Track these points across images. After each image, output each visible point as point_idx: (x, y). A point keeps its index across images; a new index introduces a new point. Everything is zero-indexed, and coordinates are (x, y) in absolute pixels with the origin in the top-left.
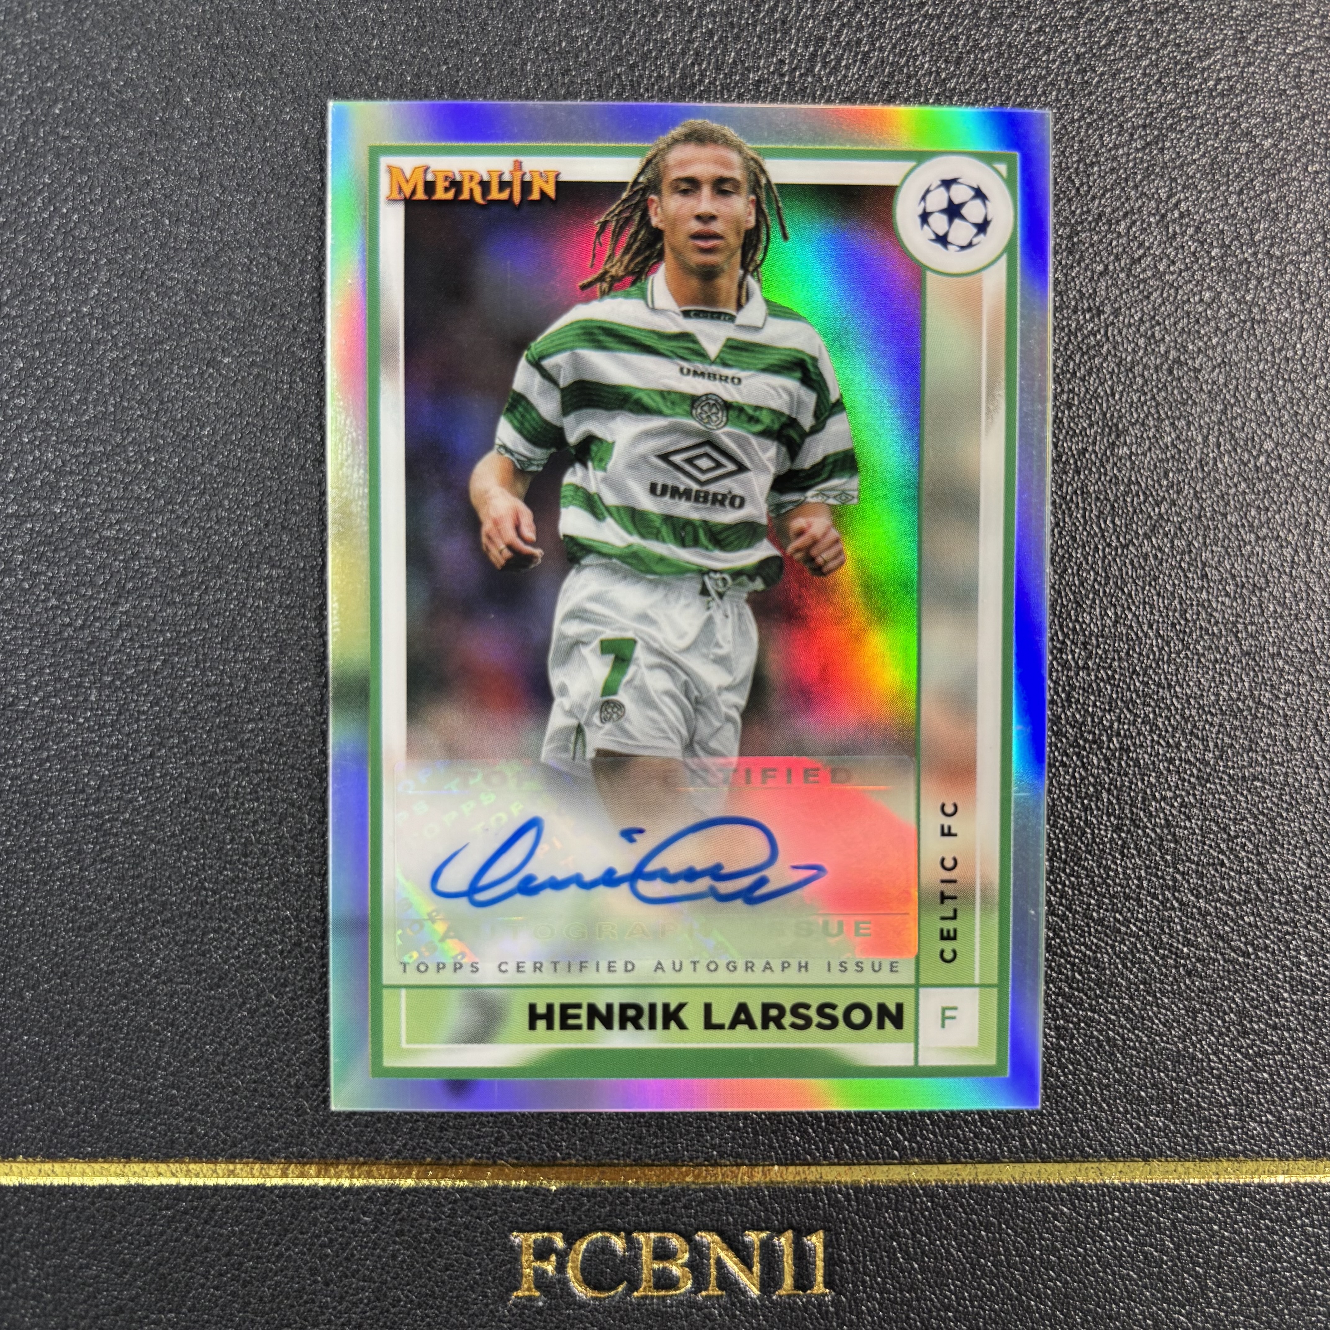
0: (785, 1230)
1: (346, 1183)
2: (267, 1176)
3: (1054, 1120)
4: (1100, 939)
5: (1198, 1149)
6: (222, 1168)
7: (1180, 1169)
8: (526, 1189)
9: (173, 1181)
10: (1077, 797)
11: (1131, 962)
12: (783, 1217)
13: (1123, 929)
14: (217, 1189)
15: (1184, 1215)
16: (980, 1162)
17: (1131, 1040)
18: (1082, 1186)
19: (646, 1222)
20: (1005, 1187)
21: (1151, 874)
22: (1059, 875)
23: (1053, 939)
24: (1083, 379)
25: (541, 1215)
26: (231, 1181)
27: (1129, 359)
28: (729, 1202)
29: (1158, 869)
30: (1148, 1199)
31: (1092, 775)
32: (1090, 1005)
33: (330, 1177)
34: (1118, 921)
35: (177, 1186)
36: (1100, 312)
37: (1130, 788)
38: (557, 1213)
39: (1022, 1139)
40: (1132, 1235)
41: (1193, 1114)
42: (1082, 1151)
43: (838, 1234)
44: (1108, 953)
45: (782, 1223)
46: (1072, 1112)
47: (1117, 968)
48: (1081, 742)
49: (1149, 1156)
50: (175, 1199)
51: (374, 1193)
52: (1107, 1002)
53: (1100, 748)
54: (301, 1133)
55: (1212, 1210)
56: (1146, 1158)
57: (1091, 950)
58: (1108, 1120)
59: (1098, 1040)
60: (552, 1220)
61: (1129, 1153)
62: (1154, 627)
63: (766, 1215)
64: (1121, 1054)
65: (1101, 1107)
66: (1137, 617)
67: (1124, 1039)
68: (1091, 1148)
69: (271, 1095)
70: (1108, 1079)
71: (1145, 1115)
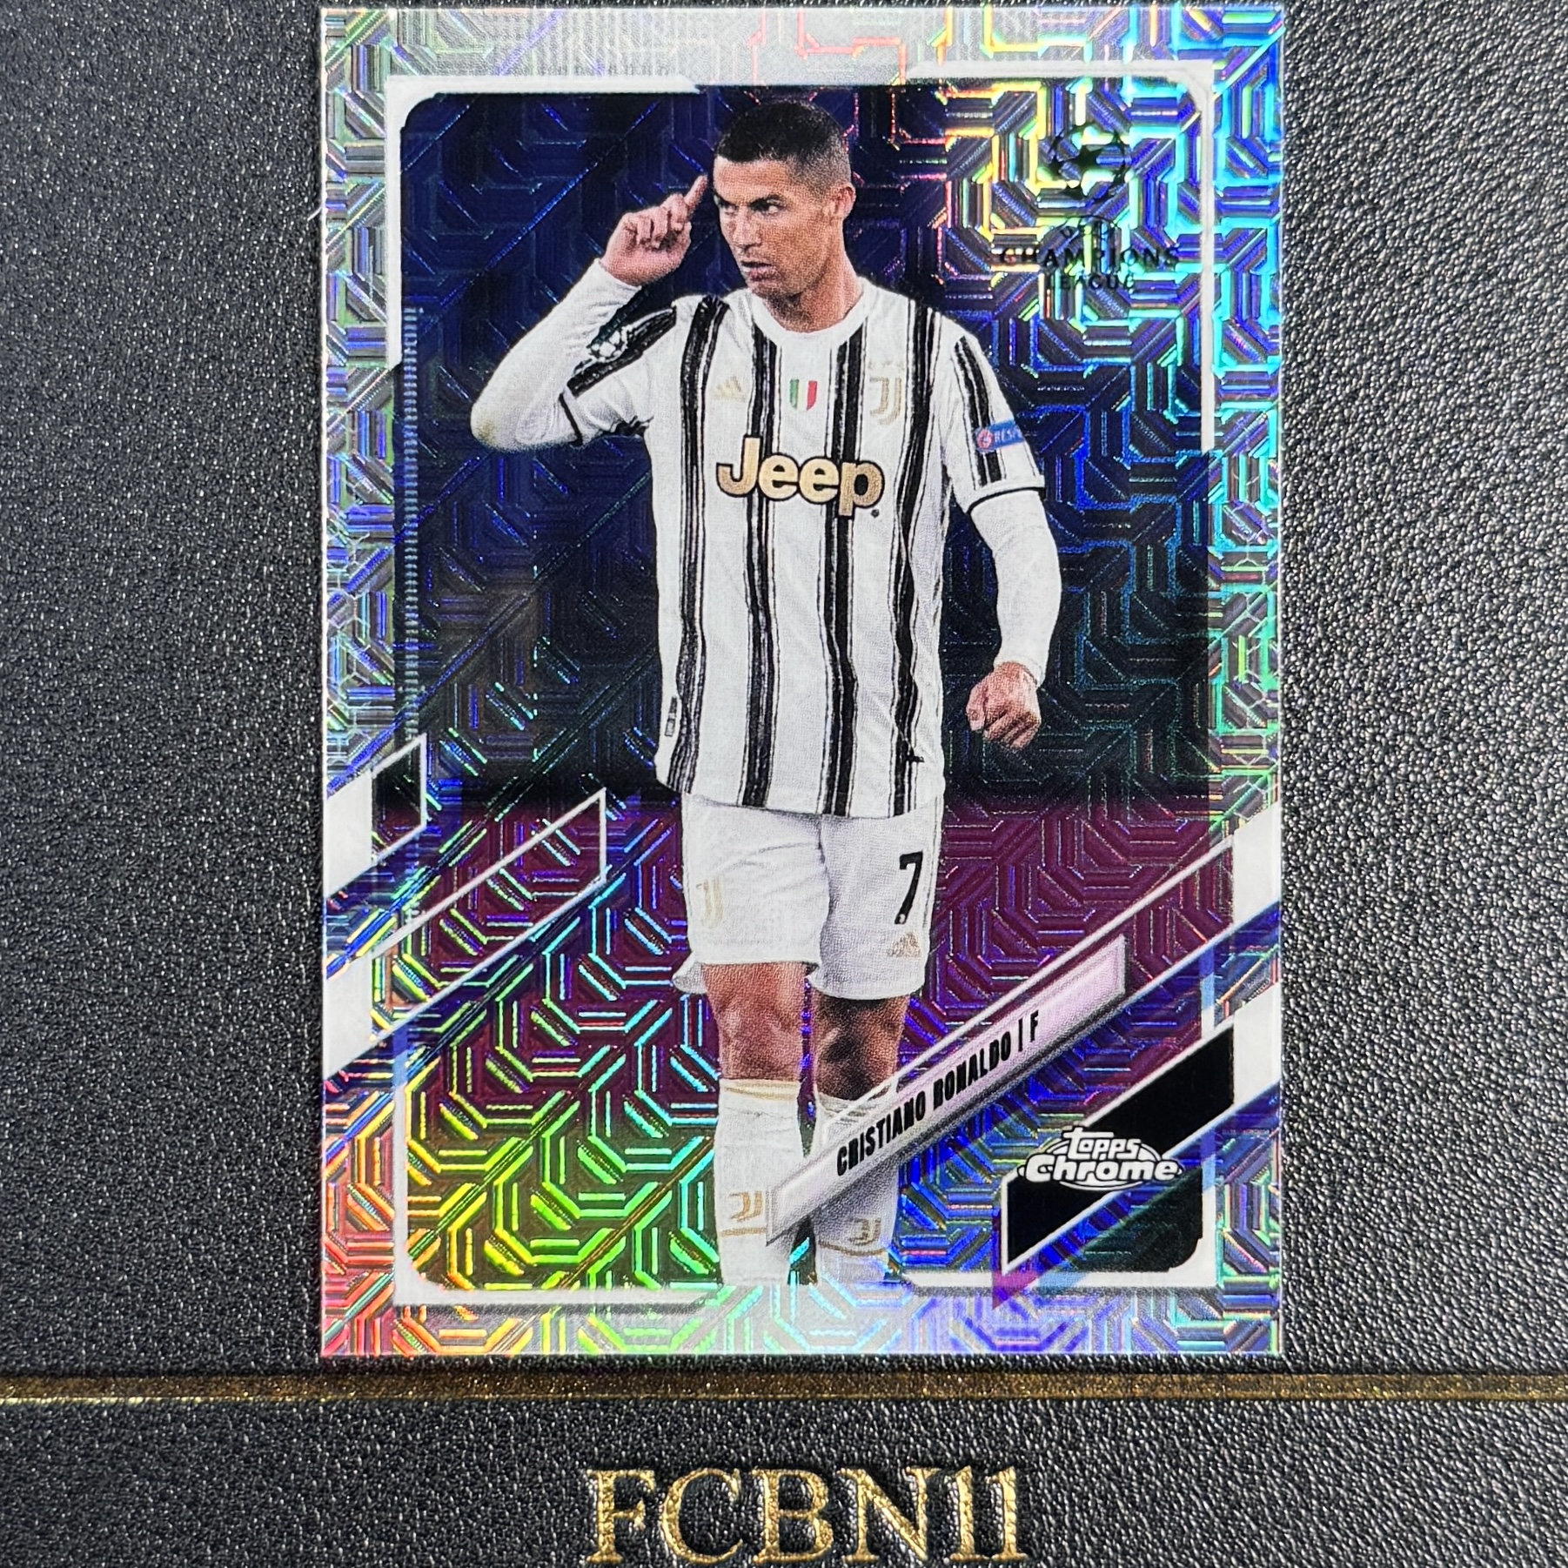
0: (962, 1466)
3: (1332, 1311)
4: (1388, 1060)
10: (1354, 864)
11: (1432, 1091)
12: (957, 1446)
13: (1420, 1048)
15: (1520, 1451)
17: (1438, 1204)
18: (1374, 1409)
19: (769, 1453)
21: (1456, 971)
22: (1328, 971)
23: (1321, 1059)
24: (1351, 298)
25: (626, 1444)
27: (1415, 268)
28: (882, 1425)
29: (1467, 964)
31: (1371, 834)
32: (1377, 1151)
34: (1413, 1036)
36: (1375, 208)
37: (1425, 852)
38: (647, 1440)
40: (1447, 1478)
41: (1528, 1309)
42: (1372, 1358)
43: (1034, 1472)
44: (1400, 1081)
45: (958, 1455)
46: (1357, 1303)
47: (1414, 1101)
48: (1356, 792)
52: (1400, 1147)
53: (1382, 799)
54: (297, 1327)
57: (1375, 1075)
58: (1408, 1317)
59: (1390, 1201)
60: (640, 1449)
61: (1440, 1361)
62: (1454, 632)
63: (934, 1443)
64: (1423, 1220)
65: (1397, 1295)
66: (1430, 618)
67: (1426, 1200)
68: (1385, 1354)
69: (257, 1278)
70: (1406, 1256)
71: (1460, 1309)
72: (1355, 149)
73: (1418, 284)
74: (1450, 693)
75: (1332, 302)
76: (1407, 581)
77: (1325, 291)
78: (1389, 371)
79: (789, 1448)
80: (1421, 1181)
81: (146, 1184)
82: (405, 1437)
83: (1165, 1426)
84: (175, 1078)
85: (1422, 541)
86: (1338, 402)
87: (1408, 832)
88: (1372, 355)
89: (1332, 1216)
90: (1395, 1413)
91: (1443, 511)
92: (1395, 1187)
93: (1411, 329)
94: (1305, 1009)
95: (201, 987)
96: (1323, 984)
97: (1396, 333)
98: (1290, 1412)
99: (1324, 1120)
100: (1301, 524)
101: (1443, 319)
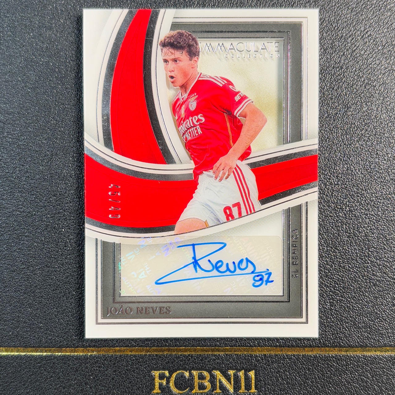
0: (242, 370)
2: (72, 352)
3: (330, 333)
4: (344, 273)
5: (379, 344)
8: (157, 356)
9: (41, 354)
10: (335, 226)
11: (354, 281)
12: (241, 365)
13: (352, 270)
15: (374, 366)
16: (305, 347)
17: (355, 307)
18: (340, 356)
19: (196, 366)
20: (315, 357)
21: (360, 252)
22: (329, 252)
23: (328, 273)
25: (162, 365)
27: (351, 83)
28: (223, 360)
29: (363, 250)
30: (362, 361)
31: (340, 219)
32: (341, 295)
34: (350, 267)
36: (342, 68)
37: (353, 224)
38: (167, 363)
40: (357, 373)
41: (377, 332)
42: (340, 344)
43: (259, 371)
44: (346, 278)
45: (240, 367)
46: (336, 331)
47: (350, 283)
48: (336, 209)
50: (41, 360)
51: (106, 358)
52: (347, 294)
53: (343, 211)
55: (384, 364)
56: (361, 347)
57: (341, 277)
58: (348, 334)
59: (344, 307)
60: (165, 366)
61: (356, 345)
62: (360, 171)
63: (235, 364)
64: (352, 311)
65: (346, 329)
66: (354, 167)
67: (353, 306)
68: (343, 343)
70: (348, 320)
71: (361, 332)
72: (337, 54)
73: (352, 87)
74: (359, 185)
78: (345, 108)
79: (201, 366)
80: (352, 302)
81: (47, 303)
82: (109, 363)
83: (290, 361)
84: (53, 278)
86: (333, 115)
87: (349, 219)
89: (330, 310)
92: (346, 304)
93: (350, 97)
94: (324, 261)
95: (59, 256)
96: (328, 254)
98: (320, 357)
99: (328, 287)
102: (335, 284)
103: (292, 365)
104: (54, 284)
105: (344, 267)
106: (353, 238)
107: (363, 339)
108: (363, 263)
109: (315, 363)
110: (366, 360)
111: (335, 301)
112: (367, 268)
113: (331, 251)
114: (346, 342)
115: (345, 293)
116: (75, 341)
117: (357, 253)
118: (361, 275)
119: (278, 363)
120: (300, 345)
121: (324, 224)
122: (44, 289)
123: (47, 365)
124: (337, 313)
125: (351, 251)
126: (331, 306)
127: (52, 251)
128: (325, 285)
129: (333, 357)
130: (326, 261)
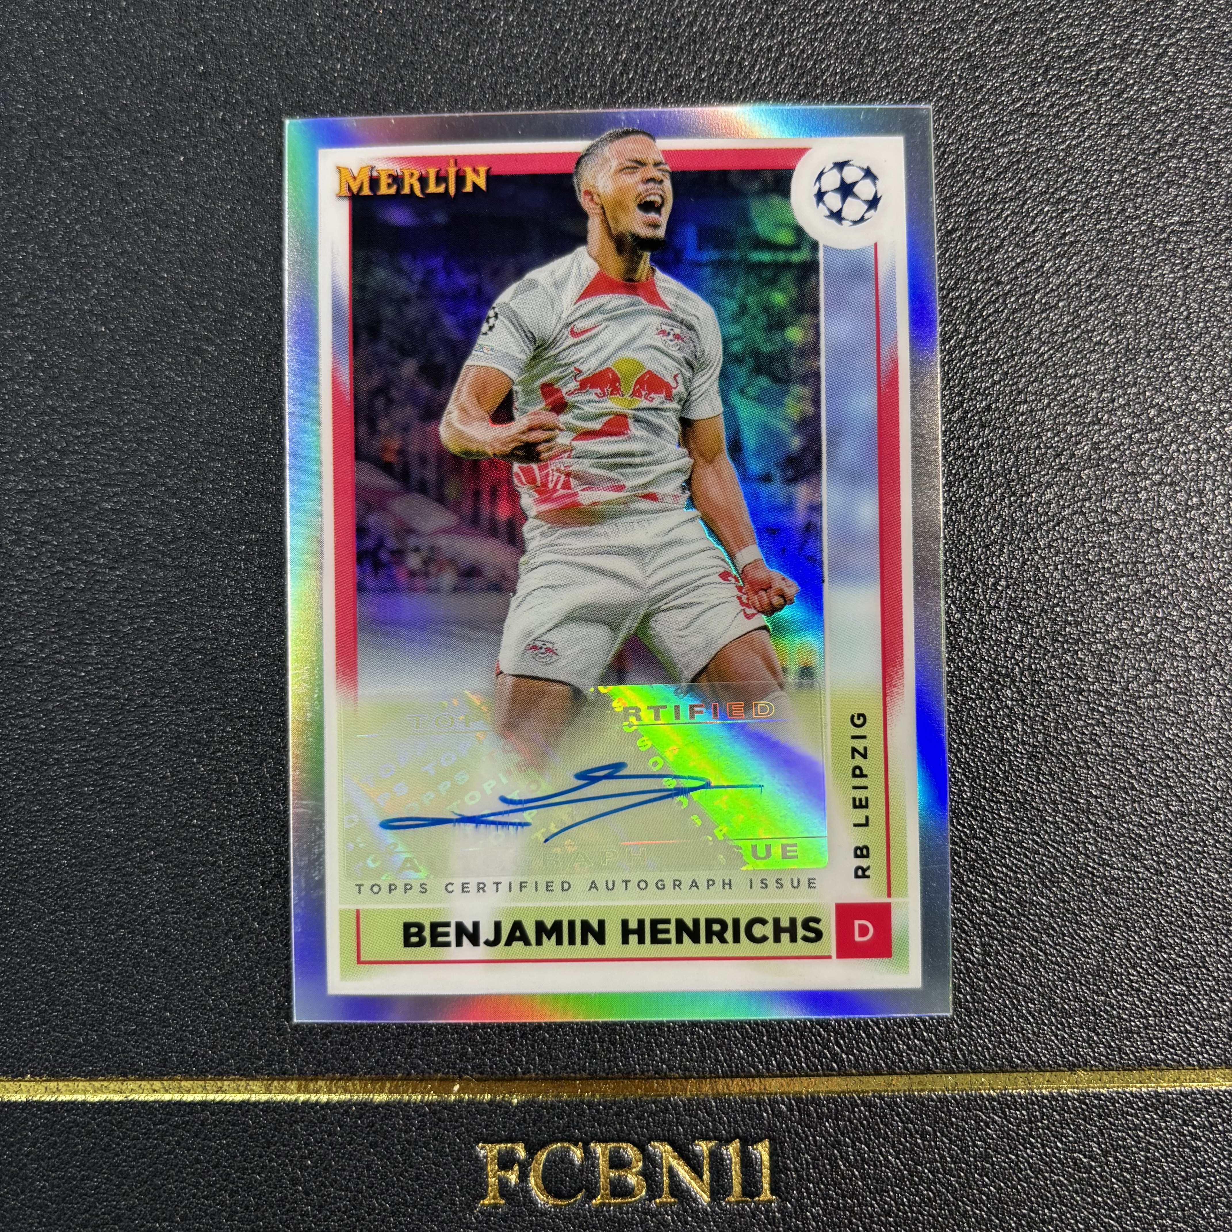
0: (733, 1139)
1: (324, 1098)
2: (253, 1091)
3: (983, 1032)
4: (1019, 860)
5: (1121, 1058)
6: (210, 1084)
7: (1105, 1078)
8: (491, 1103)
9: (167, 1097)
10: (994, 727)
11: (1050, 881)
12: (730, 1126)
13: (1042, 851)
14: (204, 1104)
15: (1110, 1123)
16: (914, 1073)
17: (1054, 956)
18: (1012, 1095)
19: (602, 1131)
20: (939, 1099)
21: (1065, 798)
22: (979, 800)
23: (975, 861)
24: (985, 342)
25: (505, 1127)
26: (219, 1097)
27: (1026, 323)
28: (679, 1113)
29: (1072, 793)
30: (1075, 1108)
31: (1007, 706)
32: (1013, 922)
33: (309, 1092)
34: (1037, 843)
35: (169, 1101)
36: (999, 282)
37: (1043, 718)
38: (519, 1123)
39: (953, 1051)
40: (1061, 1142)
41: (1115, 1026)
42: (1011, 1062)
43: (782, 1143)
44: (1028, 874)
45: (730, 1132)
46: (1000, 1025)
47: (1038, 888)
48: (996, 677)
49: (1074, 1065)
50: (168, 1114)
51: (350, 1107)
52: (1028, 919)
53: (1013, 681)
54: (283, 1051)
55: (1137, 1118)
56: (1072, 1068)
57: (1012, 870)
58: (1034, 1032)
59: (1022, 956)
60: (514, 1131)
61: (1056, 1063)
62: (1059, 567)
63: (714, 1125)
64: (1044, 968)
65: (1027, 1019)
66: (1043, 559)
67: (1046, 954)
68: (1019, 1059)
69: (255, 1016)
70: (1033, 992)
71: (1069, 1027)
72: (984, 244)
73: (1029, 332)
74: (1058, 609)
75: (972, 345)
76: (1028, 534)
77: (966, 338)
78: (1011, 391)
79: (615, 1129)
80: (1043, 942)
81: (181, 953)
82: (356, 1122)
83: (872, 1111)
85: (1037, 506)
86: (978, 412)
87: (1032, 705)
88: (1000, 381)
89: (983, 967)
90: (1026, 1099)
91: (1049, 485)
92: (1026, 946)
93: (1025, 362)
94: (964, 826)
95: (213, 820)
96: (975, 807)
97: (1016, 365)
98: (955, 1099)
99: (977, 901)
100: (954, 495)
101: (1046, 356)
102: (996, 890)
103: (877, 1124)
104: (199, 898)
105: (1020, 844)
106: (1043, 759)
107: (1078, 1046)
108: (1074, 831)
109: (941, 1118)
110: (1086, 1104)
111: (997, 939)
112: (1084, 843)
113: (984, 797)
114: (1029, 1055)
115: (1024, 916)
116: (260, 1059)
117: (1054, 802)
118: (1070, 865)
119: (837, 1119)
120: (900, 1068)
121: (962, 720)
122: (173, 913)
123: (184, 1128)
124: (1001, 974)
125: (1041, 798)
126: (986, 954)
127: (193, 808)
128: (969, 894)
129: (994, 1099)
130: (971, 828)
